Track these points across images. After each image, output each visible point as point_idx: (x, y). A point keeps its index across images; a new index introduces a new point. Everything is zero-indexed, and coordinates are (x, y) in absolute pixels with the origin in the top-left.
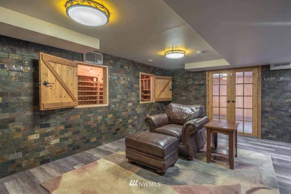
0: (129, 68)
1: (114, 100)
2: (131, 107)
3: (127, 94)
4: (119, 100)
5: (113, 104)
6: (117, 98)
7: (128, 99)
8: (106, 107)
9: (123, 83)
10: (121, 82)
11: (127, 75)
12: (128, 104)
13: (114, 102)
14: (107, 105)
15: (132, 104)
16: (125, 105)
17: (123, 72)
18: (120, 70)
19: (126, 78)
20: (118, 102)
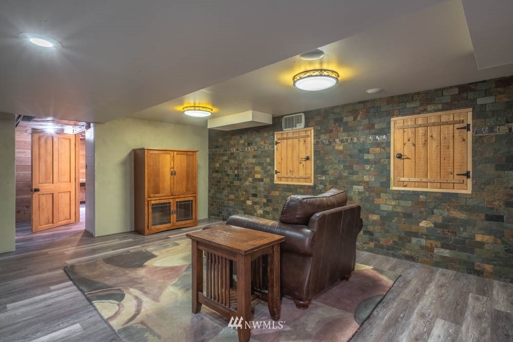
0: (355, 119)
1: (324, 178)
2: (360, 193)
3: (351, 168)
4: (332, 178)
5: (321, 183)
6: (328, 174)
7: (354, 178)
8: (309, 187)
9: (341, 148)
10: (337, 148)
11: (351, 133)
12: (352, 187)
13: (323, 180)
14: (312, 184)
15: (364, 189)
16: (344, 187)
17: (342, 129)
18: (334, 127)
19: (347, 139)
20: (330, 181)
